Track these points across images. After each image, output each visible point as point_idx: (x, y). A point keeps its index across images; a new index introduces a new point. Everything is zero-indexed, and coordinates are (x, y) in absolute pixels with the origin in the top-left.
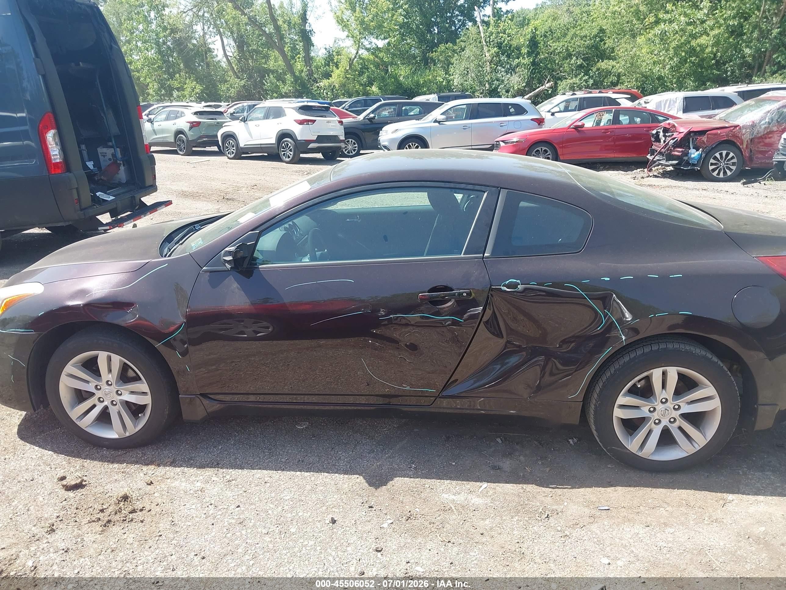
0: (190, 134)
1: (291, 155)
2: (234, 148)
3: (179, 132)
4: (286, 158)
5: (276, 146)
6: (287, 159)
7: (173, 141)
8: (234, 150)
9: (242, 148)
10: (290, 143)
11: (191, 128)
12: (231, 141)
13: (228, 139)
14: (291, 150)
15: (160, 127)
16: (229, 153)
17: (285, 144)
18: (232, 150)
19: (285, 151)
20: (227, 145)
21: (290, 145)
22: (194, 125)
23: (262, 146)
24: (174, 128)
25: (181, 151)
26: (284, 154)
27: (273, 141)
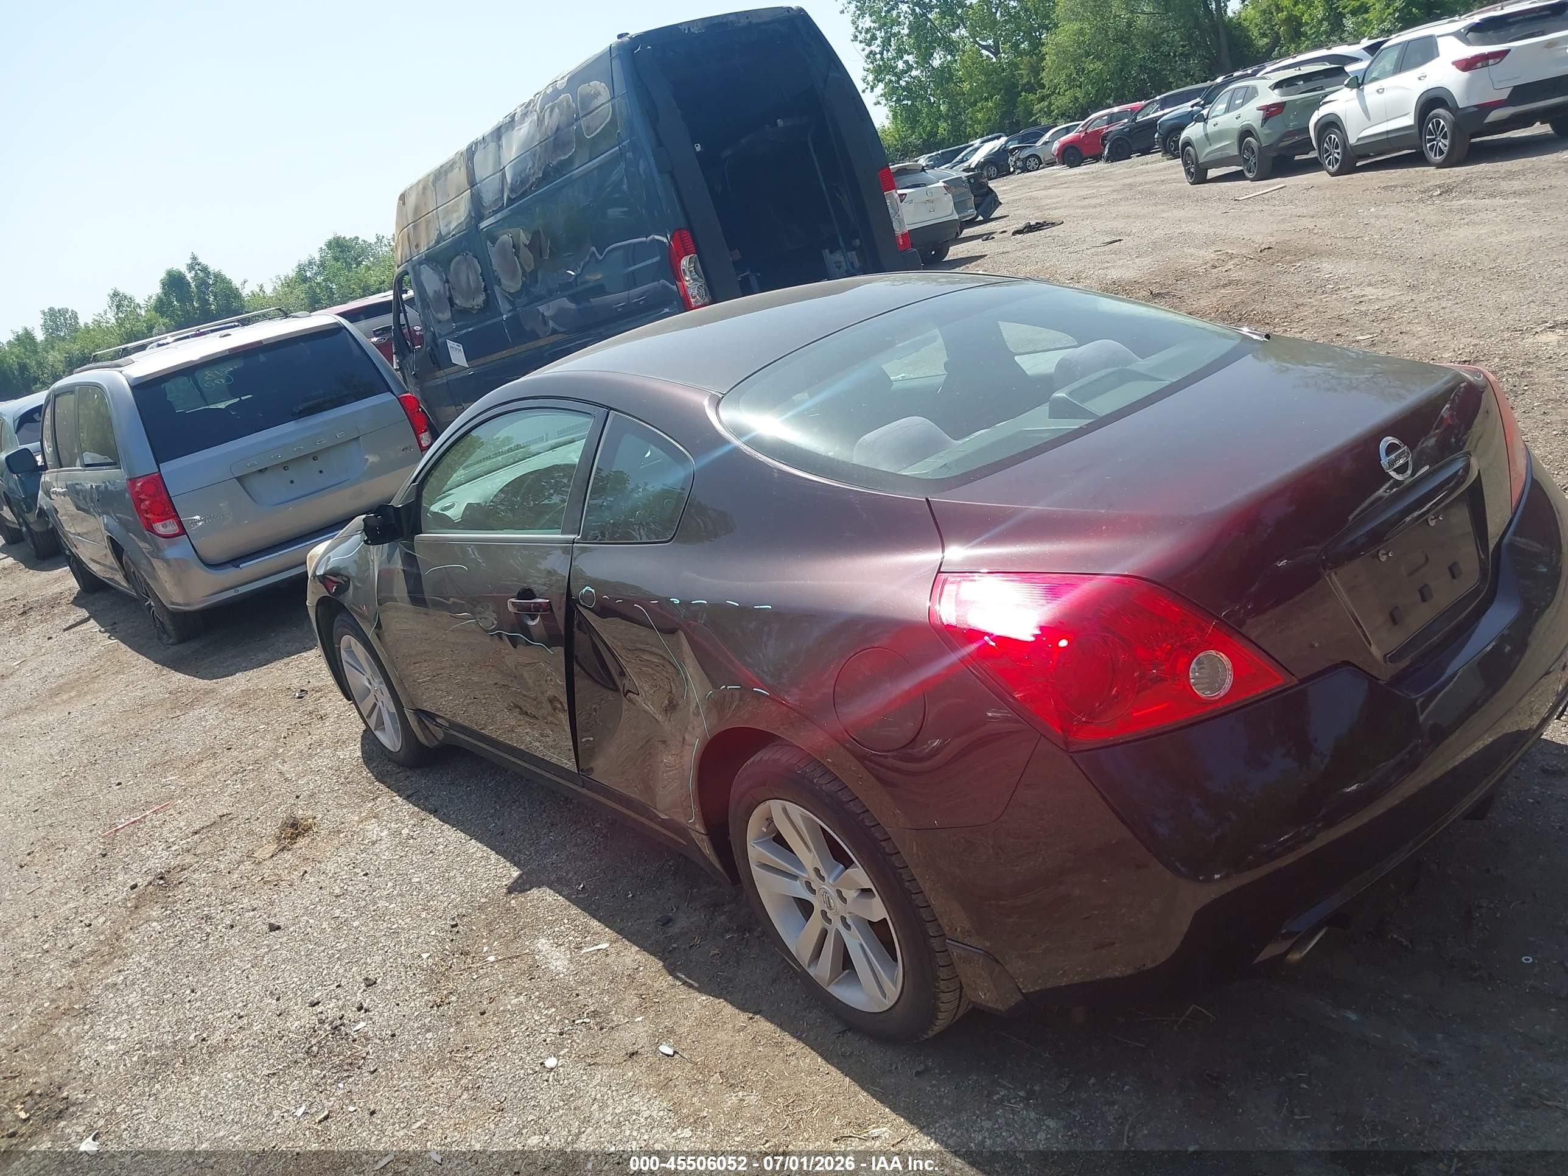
0: (1262, 132)
1: (1446, 146)
2: (1339, 151)
3: (1246, 132)
4: (1435, 156)
5: (1415, 131)
6: (1438, 158)
7: (1236, 153)
8: (1338, 154)
9: (1354, 148)
10: (1444, 119)
11: (1265, 120)
12: (1333, 136)
13: (1327, 132)
14: (1445, 137)
15: (1216, 128)
16: (1329, 163)
17: (1433, 124)
18: (1336, 155)
19: (1434, 140)
20: (1325, 145)
21: (1442, 123)
22: (1271, 112)
23: (1389, 136)
24: (1237, 125)
25: (1250, 172)
26: (1432, 147)
27: (1409, 120)
